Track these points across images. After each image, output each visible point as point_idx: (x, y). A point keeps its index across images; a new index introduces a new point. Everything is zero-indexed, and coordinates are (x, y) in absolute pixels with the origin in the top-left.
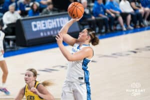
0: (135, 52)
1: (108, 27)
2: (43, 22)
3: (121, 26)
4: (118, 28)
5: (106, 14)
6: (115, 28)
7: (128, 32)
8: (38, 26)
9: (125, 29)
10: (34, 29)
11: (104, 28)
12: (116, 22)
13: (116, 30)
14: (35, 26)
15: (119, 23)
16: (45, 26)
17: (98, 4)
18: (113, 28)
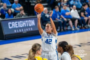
0: (80, 46)
1: (62, 28)
2: (16, 22)
3: (71, 27)
4: (69, 28)
5: (61, 19)
6: (66, 28)
7: (75, 31)
8: (13, 25)
9: (73, 29)
10: (10, 28)
11: (59, 28)
12: (67, 24)
13: (67, 30)
14: (11, 25)
15: (69, 25)
16: (18, 25)
17: (56, 12)
18: (65, 28)
